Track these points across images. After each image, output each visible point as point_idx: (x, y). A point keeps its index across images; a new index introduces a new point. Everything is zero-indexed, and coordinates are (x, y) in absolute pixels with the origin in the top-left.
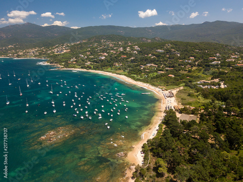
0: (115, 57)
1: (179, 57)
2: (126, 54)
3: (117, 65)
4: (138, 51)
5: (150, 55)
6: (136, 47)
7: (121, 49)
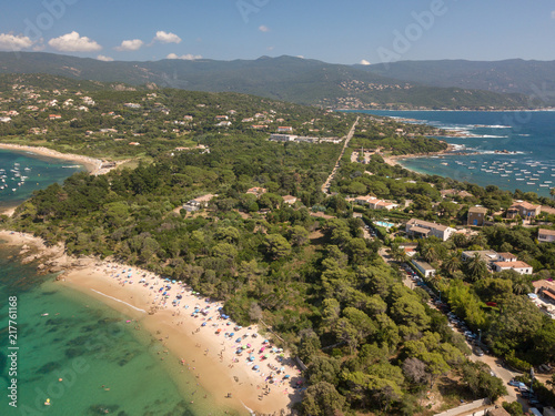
0: (36, 118)
1: (168, 116)
2: (62, 112)
3: (36, 131)
4: (90, 107)
5: (112, 113)
6: (88, 100)
7: (54, 103)
